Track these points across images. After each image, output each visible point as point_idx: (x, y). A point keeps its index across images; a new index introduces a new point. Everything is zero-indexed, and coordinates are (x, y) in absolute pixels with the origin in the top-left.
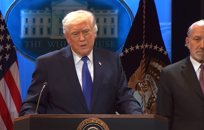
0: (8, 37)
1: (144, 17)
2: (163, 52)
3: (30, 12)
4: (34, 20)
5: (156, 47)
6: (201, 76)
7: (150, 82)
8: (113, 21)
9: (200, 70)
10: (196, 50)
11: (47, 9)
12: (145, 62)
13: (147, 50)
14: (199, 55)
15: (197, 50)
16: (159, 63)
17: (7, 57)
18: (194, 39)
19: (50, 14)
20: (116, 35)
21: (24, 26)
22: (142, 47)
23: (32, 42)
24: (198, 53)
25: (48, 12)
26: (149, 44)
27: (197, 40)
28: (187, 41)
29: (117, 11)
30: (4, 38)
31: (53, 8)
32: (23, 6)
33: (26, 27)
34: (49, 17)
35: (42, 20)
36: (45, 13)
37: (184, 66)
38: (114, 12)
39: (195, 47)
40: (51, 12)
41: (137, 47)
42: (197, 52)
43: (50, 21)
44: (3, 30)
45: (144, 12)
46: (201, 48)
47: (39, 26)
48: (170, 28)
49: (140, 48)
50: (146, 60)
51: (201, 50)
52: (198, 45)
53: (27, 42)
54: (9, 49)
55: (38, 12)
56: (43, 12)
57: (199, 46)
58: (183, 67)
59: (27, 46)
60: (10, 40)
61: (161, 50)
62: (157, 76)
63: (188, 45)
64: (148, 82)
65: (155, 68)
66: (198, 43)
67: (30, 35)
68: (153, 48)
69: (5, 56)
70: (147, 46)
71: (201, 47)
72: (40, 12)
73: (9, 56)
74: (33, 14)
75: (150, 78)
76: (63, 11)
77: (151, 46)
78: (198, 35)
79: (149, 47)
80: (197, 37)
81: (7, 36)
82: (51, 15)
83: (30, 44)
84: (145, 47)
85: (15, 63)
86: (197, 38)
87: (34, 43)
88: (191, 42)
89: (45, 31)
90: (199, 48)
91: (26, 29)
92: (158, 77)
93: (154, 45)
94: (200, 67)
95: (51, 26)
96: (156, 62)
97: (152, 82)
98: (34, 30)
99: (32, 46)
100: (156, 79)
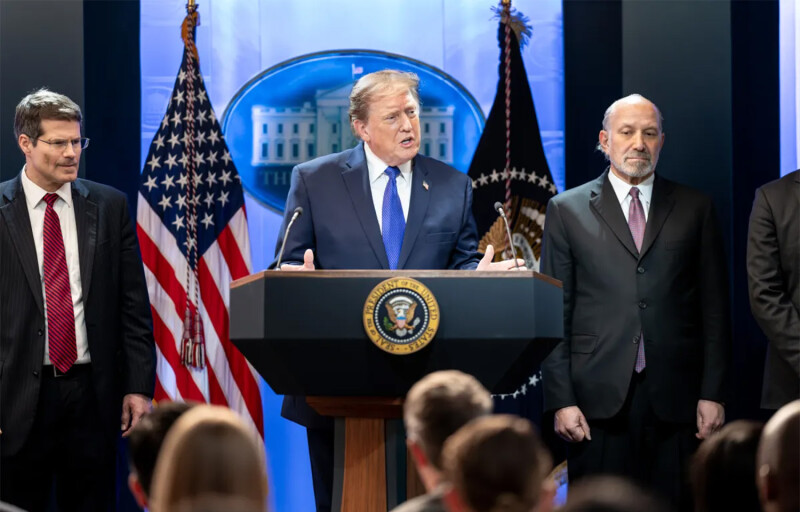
0: (226, 157)
1: (508, 112)
2: (548, 186)
3: (273, 111)
4: (280, 129)
5: (533, 177)
6: (632, 212)
7: (522, 249)
8: (443, 128)
9: (630, 198)
10: (626, 155)
11: (307, 105)
12: (510, 207)
13: (515, 182)
14: (632, 165)
15: (628, 154)
16: (539, 210)
17: (224, 198)
18: (620, 131)
19: (313, 114)
20: (449, 159)
21: (260, 141)
22: (505, 175)
23: (276, 174)
24: (629, 160)
25: (308, 110)
26: (519, 170)
27: (626, 133)
28: (602, 139)
29: (451, 110)
30: (217, 157)
31: (320, 102)
32: (257, 100)
33: (265, 141)
34: (312, 121)
35: (296, 129)
36: (303, 112)
37: (596, 191)
38: (445, 110)
39: (622, 149)
40: (315, 111)
41: (495, 176)
42: (626, 159)
43: (312, 129)
44: (216, 142)
45: (508, 102)
46: (636, 149)
47: (291, 141)
48: (562, 142)
49: (500, 177)
50: (512, 203)
51: (635, 154)
52: (627, 143)
53: (267, 174)
54: (228, 182)
55: (288, 111)
56: (299, 111)
57: (631, 146)
58: (593, 194)
59: (266, 182)
60: (231, 163)
61: (544, 182)
62: (535, 238)
63: (605, 148)
64: (518, 249)
65: (531, 221)
66: (628, 139)
67: (272, 159)
68: (527, 178)
69: (220, 196)
70: (514, 174)
71: (635, 146)
72: (293, 110)
73: (228, 197)
74: (276, 114)
75: (522, 242)
76: (340, 108)
77: (522, 175)
78: (630, 122)
79: (518, 176)
80: (628, 126)
81: (223, 154)
82: (316, 117)
83: (271, 178)
84: (510, 175)
85: (240, 211)
86: (626, 130)
87: (280, 175)
88: (612, 140)
89: (303, 150)
90: (631, 149)
91: (265, 147)
92: (538, 241)
93: (529, 172)
94: (629, 193)
95: (316, 141)
96: (533, 208)
97: (526, 249)
98: (280, 148)
99: (276, 182)
100: (534, 245)
